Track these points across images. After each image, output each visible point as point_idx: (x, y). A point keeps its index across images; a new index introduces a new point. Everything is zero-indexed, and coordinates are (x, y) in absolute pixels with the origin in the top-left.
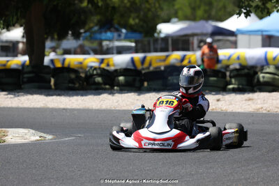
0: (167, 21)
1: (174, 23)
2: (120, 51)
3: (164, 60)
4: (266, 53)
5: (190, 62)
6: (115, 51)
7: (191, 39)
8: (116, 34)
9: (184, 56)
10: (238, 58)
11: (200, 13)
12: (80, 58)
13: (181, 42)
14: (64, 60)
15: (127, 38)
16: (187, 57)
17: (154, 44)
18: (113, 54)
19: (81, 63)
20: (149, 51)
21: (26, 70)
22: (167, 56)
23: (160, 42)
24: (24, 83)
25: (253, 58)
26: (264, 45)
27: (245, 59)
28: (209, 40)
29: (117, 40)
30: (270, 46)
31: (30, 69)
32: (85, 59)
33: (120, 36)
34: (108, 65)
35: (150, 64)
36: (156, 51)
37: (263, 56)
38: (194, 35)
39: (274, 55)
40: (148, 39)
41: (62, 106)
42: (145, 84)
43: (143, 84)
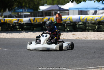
0: (43, 5)
1: (46, 6)
2: (26, 16)
3: (42, 20)
4: (80, 17)
6: (23, 16)
7: (52, 12)
10: (69, 19)
12: (10, 19)
13: (48, 13)
15: (28, 12)
16: (50, 19)
19: (11, 21)
20: (36, 17)
22: (43, 18)
23: (40, 13)
25: (75, 19)
26: (79, 14)
27: (72, 19)
28: (58, 12)
30: (81, 14)
32: (12, 19)
33: (25, 10)
34: (21, 22)
36: (39, 16)
37: (79, 18)
38: (53, 10)
39: (83, 18)
40: (36, 12)
41: (4, 37)
42: (35, 29)
43: (34, 29)
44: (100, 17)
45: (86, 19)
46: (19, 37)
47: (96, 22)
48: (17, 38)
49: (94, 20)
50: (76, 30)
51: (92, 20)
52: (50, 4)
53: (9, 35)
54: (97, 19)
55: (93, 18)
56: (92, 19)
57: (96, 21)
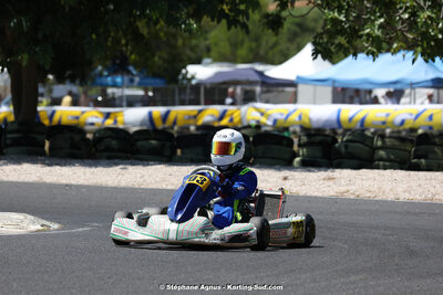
0: (198, 61)
1: (207, 64)
2: (132, 102)
3: (195, 117)
4: (339, 111)
5: (231, 120)
6: (124, 103)
8: (126, 78)
9: (225, 111)
10: (300, 117)
11: (243, 52)
13: (215, 93)
14: (54, 112)
15: (140, 85)
16: (228, 113)
17: (180, 94)
18: (121, 106)
19: (77, 118)
20: (173, 104)
21: (10, 128)
22: (200, 111)
23: (188, 91)
24: (7, 146)
26: (335, 101)
27: (310, 120)
29: (128, 87)
30: (343, 102)
31: (15, 127)
32: (83, 113)
33: (132, 81)
34: (116, 122)
35: (175, 123)
36: (183, 103)
37: (334, 117)
38: (236, 83)
39: (351, 114)
40: (172, 86)
41: (64, 181)
42: (179, 152)
43: (175, 153)
44: (415, 113)
45: (363, 120)
46: (123, 184)
47: (399, 132)
48: (116, 188)
49: (393, 123)
50: (336, 161)
51: (384, 123)
52: (222, 58)
53: (85, 174)
54: (403, 122)
55: (388, 115)
56: (383, 119)
57: (401, 128)
